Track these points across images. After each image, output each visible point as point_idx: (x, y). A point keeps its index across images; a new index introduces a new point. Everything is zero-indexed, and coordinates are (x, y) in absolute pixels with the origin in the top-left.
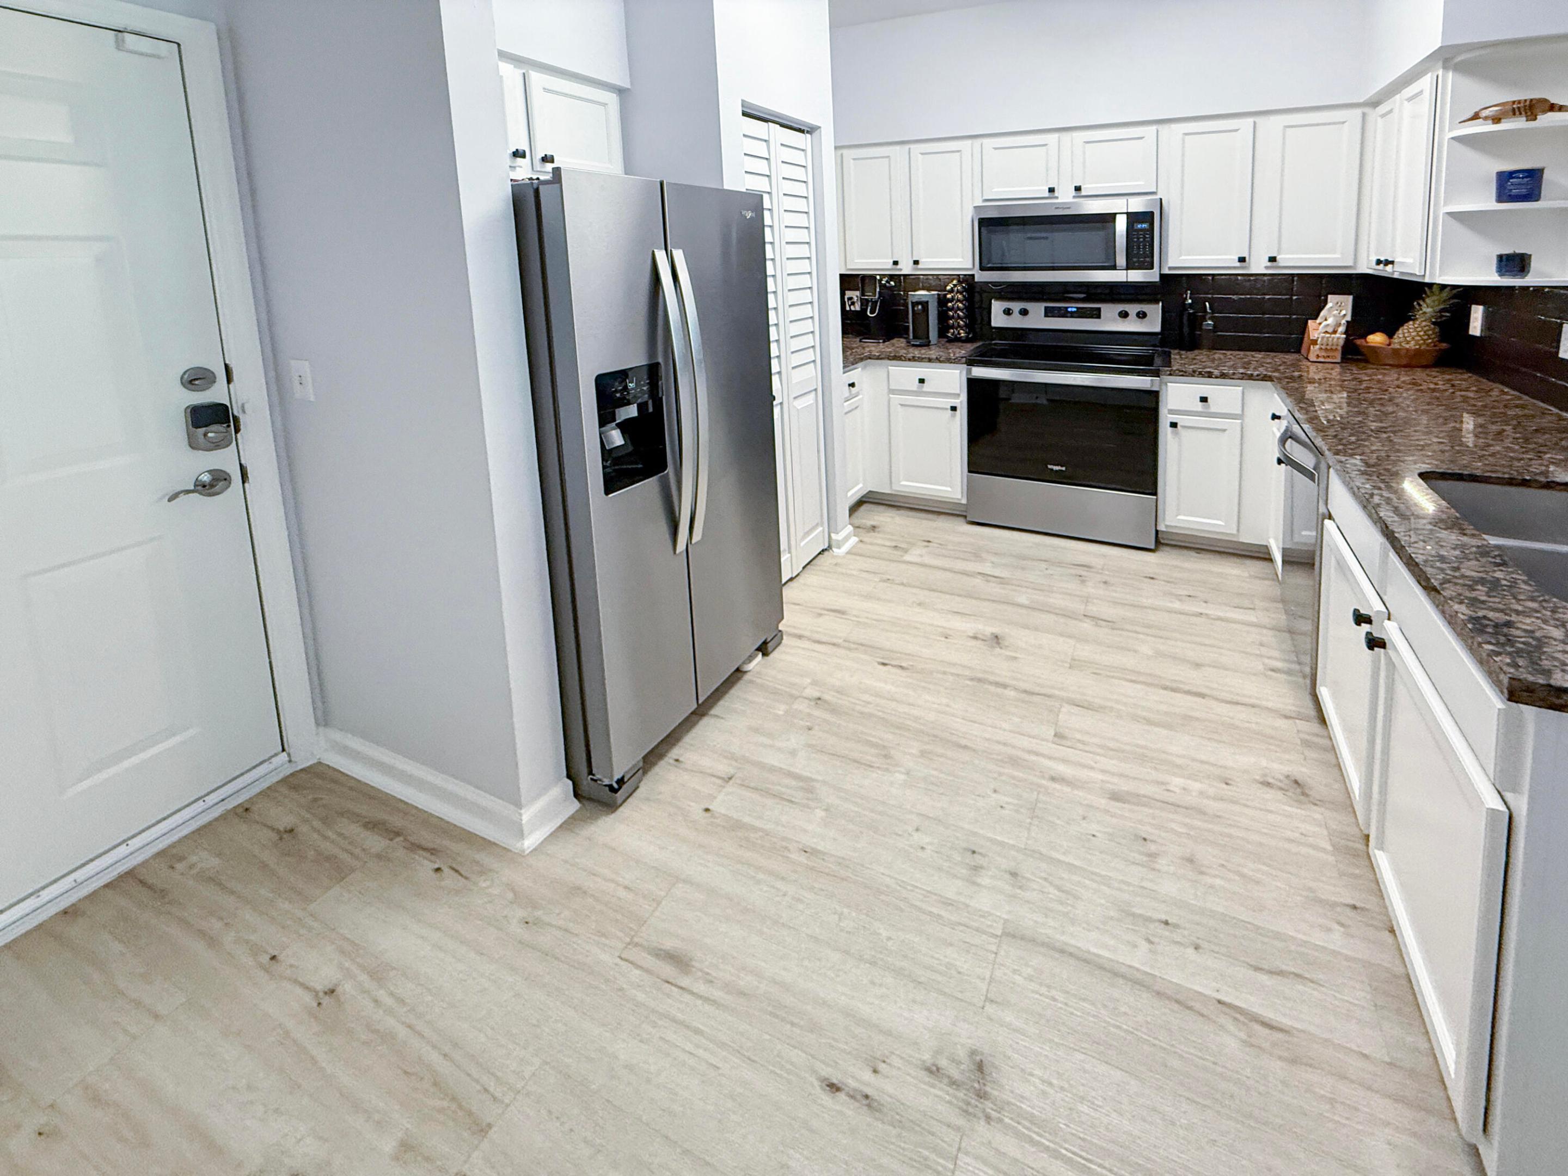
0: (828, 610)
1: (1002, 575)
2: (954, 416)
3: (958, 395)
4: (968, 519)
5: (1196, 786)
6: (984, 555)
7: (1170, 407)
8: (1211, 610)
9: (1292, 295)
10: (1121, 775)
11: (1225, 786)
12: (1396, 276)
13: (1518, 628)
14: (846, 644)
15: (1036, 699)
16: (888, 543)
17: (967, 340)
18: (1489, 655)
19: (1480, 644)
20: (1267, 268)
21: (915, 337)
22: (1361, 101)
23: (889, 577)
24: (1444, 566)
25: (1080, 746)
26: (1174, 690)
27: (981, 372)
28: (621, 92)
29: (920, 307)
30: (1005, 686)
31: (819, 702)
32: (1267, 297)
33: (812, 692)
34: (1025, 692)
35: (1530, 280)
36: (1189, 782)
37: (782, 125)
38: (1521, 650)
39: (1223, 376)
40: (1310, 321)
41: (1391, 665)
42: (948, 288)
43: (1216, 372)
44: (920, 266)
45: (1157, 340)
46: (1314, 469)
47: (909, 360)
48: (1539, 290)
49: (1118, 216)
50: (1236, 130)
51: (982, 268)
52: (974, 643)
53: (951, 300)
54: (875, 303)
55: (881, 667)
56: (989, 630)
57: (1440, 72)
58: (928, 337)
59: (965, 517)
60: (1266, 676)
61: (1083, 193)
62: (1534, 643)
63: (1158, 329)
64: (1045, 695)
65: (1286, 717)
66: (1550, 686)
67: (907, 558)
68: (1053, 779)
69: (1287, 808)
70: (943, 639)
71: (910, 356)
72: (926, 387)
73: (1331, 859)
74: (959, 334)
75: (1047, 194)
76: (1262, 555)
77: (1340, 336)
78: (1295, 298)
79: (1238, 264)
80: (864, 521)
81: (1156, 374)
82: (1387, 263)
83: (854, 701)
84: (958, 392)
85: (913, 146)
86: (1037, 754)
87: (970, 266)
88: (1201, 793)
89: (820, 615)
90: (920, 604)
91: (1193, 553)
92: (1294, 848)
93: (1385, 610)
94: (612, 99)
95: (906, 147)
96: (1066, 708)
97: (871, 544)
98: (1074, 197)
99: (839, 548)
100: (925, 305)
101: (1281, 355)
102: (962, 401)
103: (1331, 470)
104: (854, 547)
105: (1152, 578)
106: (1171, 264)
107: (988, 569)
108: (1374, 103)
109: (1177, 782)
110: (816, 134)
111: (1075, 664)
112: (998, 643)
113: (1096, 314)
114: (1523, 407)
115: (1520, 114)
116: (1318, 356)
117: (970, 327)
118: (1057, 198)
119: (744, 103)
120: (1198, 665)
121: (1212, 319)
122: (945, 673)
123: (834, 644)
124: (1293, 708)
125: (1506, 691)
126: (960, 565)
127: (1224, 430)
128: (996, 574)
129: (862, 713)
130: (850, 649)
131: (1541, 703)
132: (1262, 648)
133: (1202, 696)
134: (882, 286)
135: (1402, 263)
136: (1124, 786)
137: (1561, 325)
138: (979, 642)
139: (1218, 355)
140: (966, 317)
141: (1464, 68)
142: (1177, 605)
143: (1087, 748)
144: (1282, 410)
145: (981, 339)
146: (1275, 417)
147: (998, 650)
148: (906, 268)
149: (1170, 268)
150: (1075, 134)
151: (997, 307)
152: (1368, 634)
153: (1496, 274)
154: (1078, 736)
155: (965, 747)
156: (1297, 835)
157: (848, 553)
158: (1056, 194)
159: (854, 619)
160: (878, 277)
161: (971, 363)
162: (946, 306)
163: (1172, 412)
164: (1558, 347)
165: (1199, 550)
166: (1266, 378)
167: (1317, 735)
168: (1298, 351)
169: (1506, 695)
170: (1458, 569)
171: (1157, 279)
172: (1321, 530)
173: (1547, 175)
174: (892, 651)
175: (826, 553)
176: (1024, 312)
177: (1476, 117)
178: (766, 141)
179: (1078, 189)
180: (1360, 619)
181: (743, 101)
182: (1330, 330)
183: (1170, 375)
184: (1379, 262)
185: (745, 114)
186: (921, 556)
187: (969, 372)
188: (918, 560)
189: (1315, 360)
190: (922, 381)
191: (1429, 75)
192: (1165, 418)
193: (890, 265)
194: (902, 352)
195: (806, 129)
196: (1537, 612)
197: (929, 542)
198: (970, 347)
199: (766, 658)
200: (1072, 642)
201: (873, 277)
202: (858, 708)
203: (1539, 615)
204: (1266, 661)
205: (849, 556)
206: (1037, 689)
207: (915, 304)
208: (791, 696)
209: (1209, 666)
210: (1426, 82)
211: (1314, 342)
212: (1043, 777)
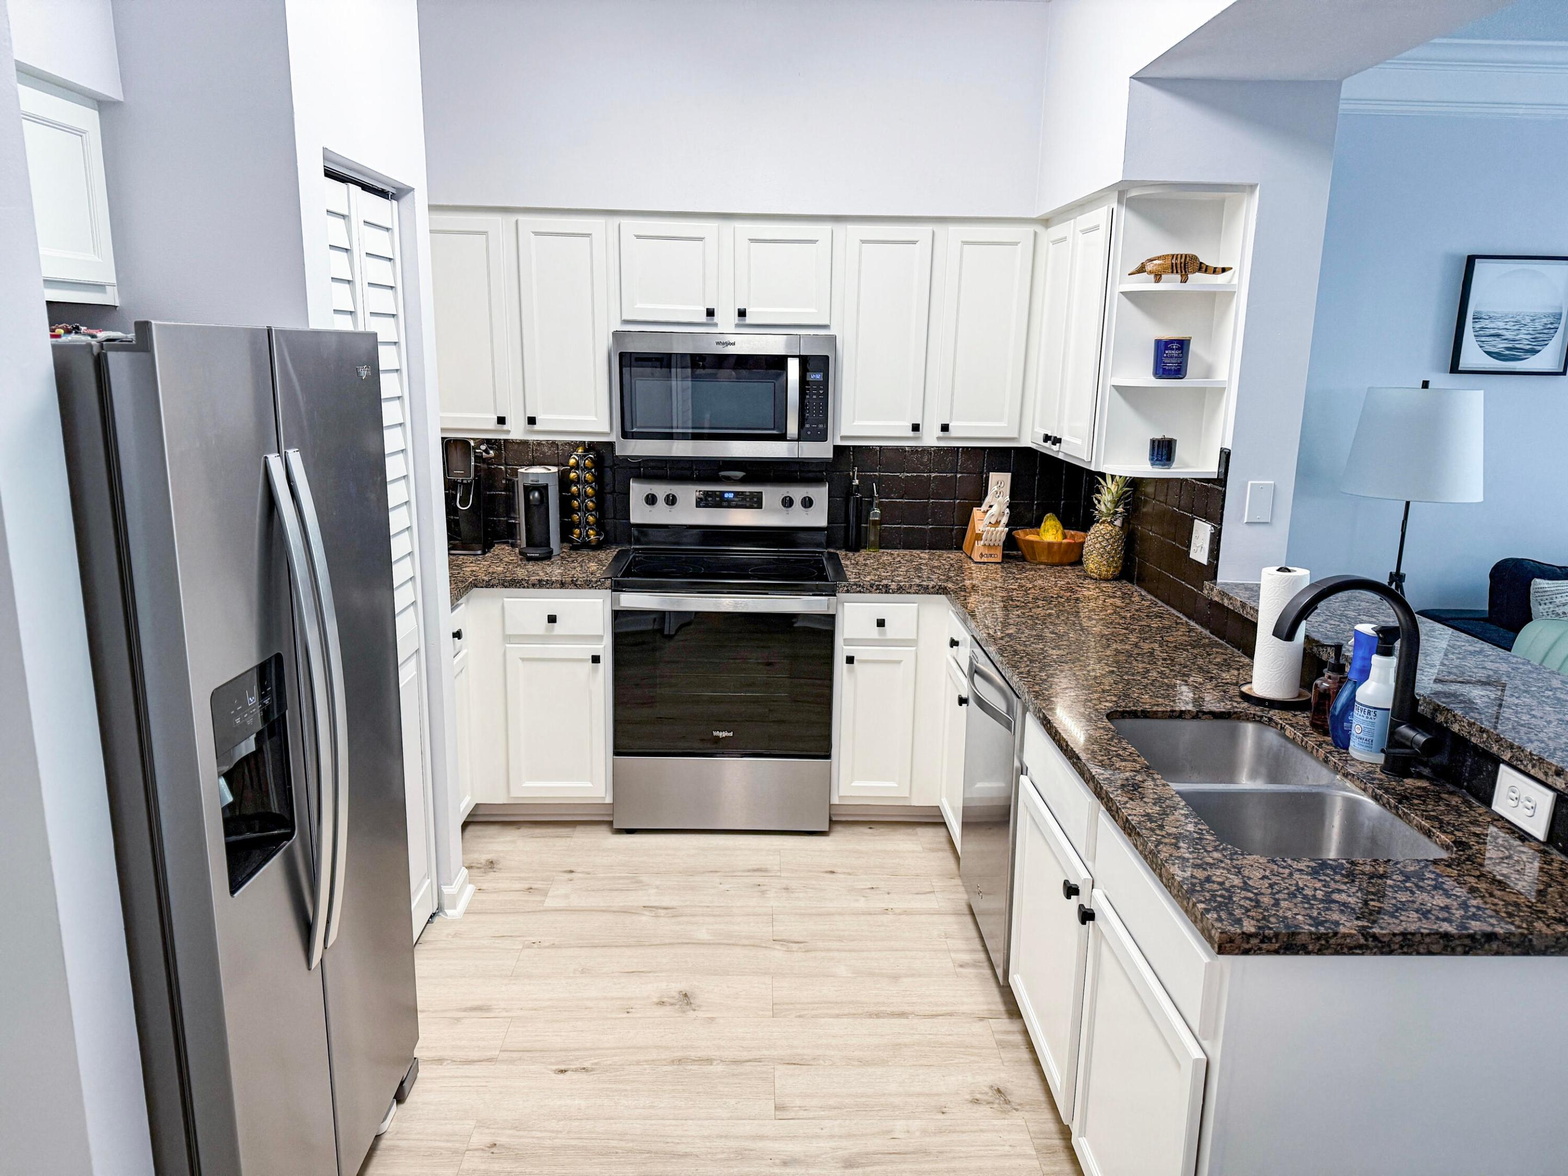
0: (465, 1010)
1: (674, 904)
2: (595, 671)
3: (600, 638)
4: (616, 826)
5: (916, 1124)
6: (644, 878)
7: (846, 636)
8: (898, 903)
9: (957, 472)
10: (849, 1136)
11: (942, 1116)
12: (1061, 456)
13: (1214, 882)
14: (505, 1055)
15: (747, 1067)
16: (518, 886)
17: (599, 546)
18: (1202, 914)
19: (1194, 905)
20: (939, 438)
21: (530, 543)
22: (1035, 216)
23: (534, 940)
24: (1153, 825)
25: (802, 1114)
26: (878, 1015)
27: (633, 600)
28: (102, 105)
29: (537, 494)
30: (709, 1061)
31: (494, 1150)
32: (933, 475)
33: (480, 1139)
34: (735, 1062)
35: (1176, 471)
36: (910, 1122)
37: (366, 187)
38: (1220, 903)
39: (900, 590)
40: (975, 509)
41: (1100, 935)
42: (572, 461)
43: (894, 586)
44: (536, 427)
45: (822, 538)
46: (1008, 714)
47: (534, 586)
48: (1182, 482)
49: (789, 359)
50: (914, 242)
51: (625, 435)
52: (661, 1011)
53: (577, 481)
54: (467, 486)
55: (561, 1076)
56: (676, 987)
57: (1115, 205)
58: (548, 544)
59: (610, 823)
60: (957, 974)
61: (749, 319)
62: (1227, 894)
63: (823, 523)
64: (755, 1060)
65: (982, 1019)
66: (1243, 933)
67: (549, 903)
68: (785, 1164)
69: (995, 1122)
70: (626, 1015)
71: (534, 578)
72: (558, 628)
73: (1036, 1163)
74: (588, 536)
75: (703, 318)
76: (934, 820)
77: (1002, 530)
78: (959, 476)
79: (911, 434)
80: (476, 856)
81: (832, 592)
82: (1057, 441)
83: (539, 1134)
84: (601, 633)
85: (522, 218)
86: (762, 1137)
87: (607, 429)
88: (924, 1132)
89: (458, 1019)
90: (583, 972)
91: (865, 830)
92: (1007, 1163)
93: (1090, 877)
94: (88, 119)
95: (512, 218)
96: (781, 1069)
97: (496, 891)
98: (737, 326)
99: (454, 907)
100: (543, 489)
101: (945, 554)
102: (605, 648)
103: (1028, 715)
104: (471, 902)
105: (833, 872)
106: (844, 432)
107: (651, 897)
108: (1046, 222)
109: (900, 1125)
110: (406, 200)
111: (777, 1010)
112: (689, 1004)
113: (755, 502)
114: (1159, 616)
115: (1177, 272)
116: (982, 555)
117: (600, 526)
118: (716, 325)
119: (327, 155)
120: (895, 978)
121: (880, 505)
122: (638, 1063)
123: (489, 1060)
124: (985, 1007)
125: (1216, 946)
126: (620, 900)
127: (899, 662)
128: (664, 904)
129: (553, 1148)
130: (512, 1061)
131: (1237, 951)
132: (949, 941)
133: (902, 1015)
134: (479, 458)
135: (1068, 443)
136: (853, 1147)
137: (1192, 520)
138: (668, 1008)
139: (886, 556)
140: (595, 509)
141: (1133, 205)
142: (861, 904)
143: (811, 1115)
144: (962, 635)
145: (617, 542)
146: (954, 643)
147: (691, 1014)
148: (516, 431)
149: (843, 438)
150: (739, 225)
151: (637, 491)
152: (1081, 906)
153: (1149, 463)
154: (798, 1102)
155: (686, 1155)
156: (1007, 1148)
157: (467, 913)
158: (716, 319)
159: (505, 1014)
160: (472, 444)
161: (618, 587)
162: (569, 490)
163: (848, 642)
164: (1189, 546)
165: (871, 824)
166: (942, 591)
167: (1008, 1032)
168: (959, 548)
169: (1217, 950)
170: (1161, 827)
171: (830, 455)
172: (1015, 786)
173: (1193, 347)
174: (566, 1050)
175: (436, 919)
176: (671, 500)
177: (1141, 270)
178: (343, 216)
179: (742, 313)
180: (1071, 891)
181: (325, 149)
182: (993, 521)
183: (848, 591)
184: (1047, 438)
185: (329, 174)
186: (566, 896)
187: (615, 601)
188: (562, 904)
189: (978, 560)
190: (552, 619)
191: (1106, 207)
192: (841, 651)
193: (492, 424)
194: (521, 573)
195: (391, 190)
196: (1222, 862)
197: (571, 872)
198: (607, 556)
199: (401, 1106)
200: (768, 980)
201: (465, 442)
202: (548, 1143)
203: (1223, 865)
204: (953, 955)
205: (472, 918)
206: (745, 1055)
207: (528, 490)
208: (455, 1152)
209: (907, 976)
210: (1100, 215)
211: (979, 537)
212: (775, 1164)
